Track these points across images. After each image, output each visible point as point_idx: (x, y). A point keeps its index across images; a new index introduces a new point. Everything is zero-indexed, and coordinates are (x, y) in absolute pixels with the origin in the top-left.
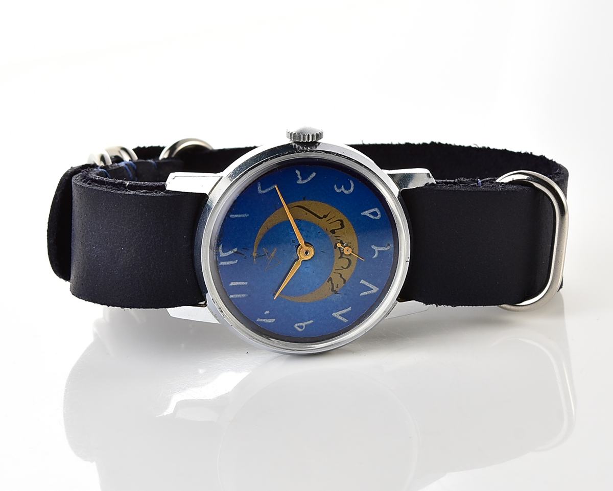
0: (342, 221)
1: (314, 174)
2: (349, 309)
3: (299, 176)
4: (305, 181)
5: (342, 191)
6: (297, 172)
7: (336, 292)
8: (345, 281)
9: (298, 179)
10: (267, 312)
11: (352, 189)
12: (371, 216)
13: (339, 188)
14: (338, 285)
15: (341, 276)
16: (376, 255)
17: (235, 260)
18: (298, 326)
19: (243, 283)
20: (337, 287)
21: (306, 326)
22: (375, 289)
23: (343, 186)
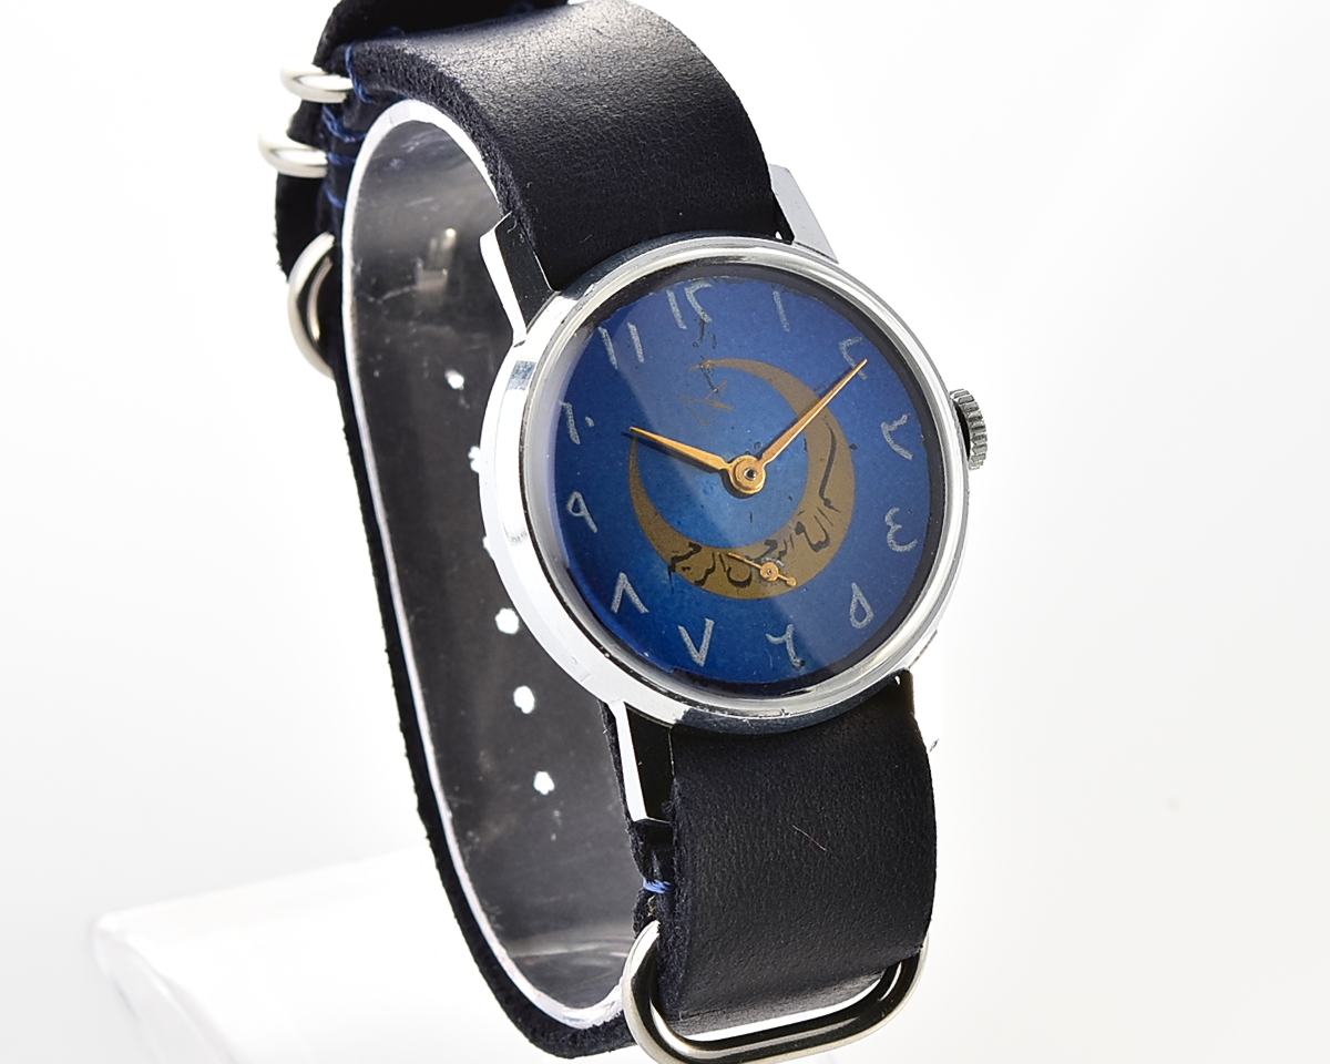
0: (826, 542)
1: (910, 457)
2: (643, 609)
3: (896, 424)
4: (889, 440)
5: (889, 527)
6: (905, 416)
7: (672, 569)
8: (702, 582)
9: (891, 423)
10: (590, 422)
11: (899, 549)
12: (853, 607)
13: (895, 520)
14: (689, 568)
15: (709, 572)
16: (773, 640)
17: (686, 324)
18: (576, 500)
19: (640, 352)
20: (684, 569)
21: (582, 518)
22: (700, 657)
23: (900, 526)
